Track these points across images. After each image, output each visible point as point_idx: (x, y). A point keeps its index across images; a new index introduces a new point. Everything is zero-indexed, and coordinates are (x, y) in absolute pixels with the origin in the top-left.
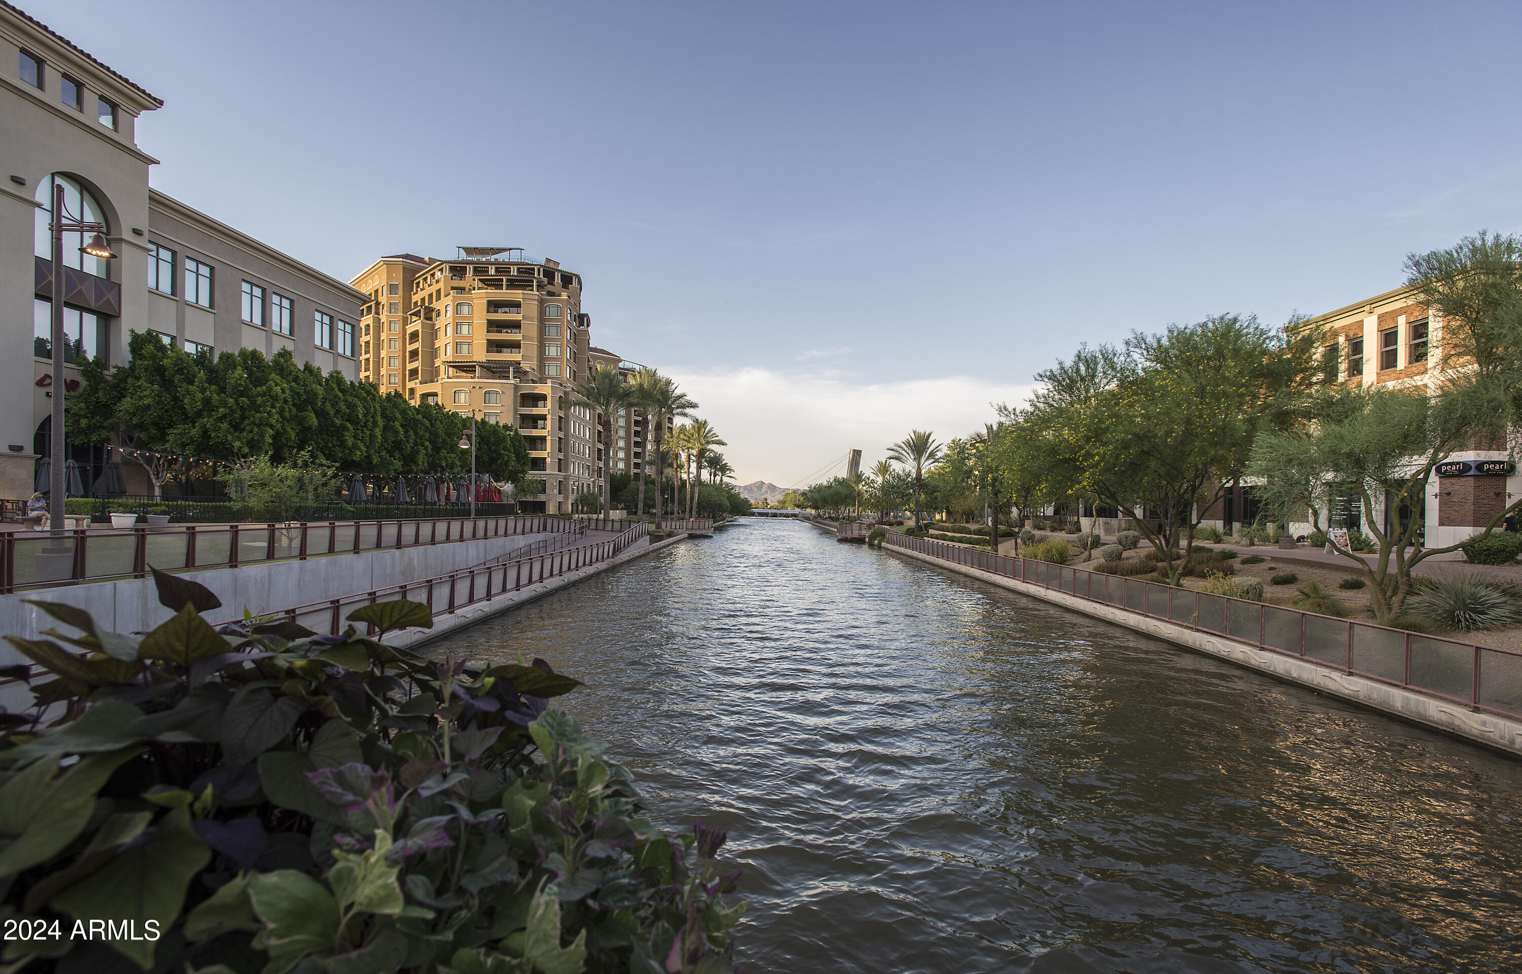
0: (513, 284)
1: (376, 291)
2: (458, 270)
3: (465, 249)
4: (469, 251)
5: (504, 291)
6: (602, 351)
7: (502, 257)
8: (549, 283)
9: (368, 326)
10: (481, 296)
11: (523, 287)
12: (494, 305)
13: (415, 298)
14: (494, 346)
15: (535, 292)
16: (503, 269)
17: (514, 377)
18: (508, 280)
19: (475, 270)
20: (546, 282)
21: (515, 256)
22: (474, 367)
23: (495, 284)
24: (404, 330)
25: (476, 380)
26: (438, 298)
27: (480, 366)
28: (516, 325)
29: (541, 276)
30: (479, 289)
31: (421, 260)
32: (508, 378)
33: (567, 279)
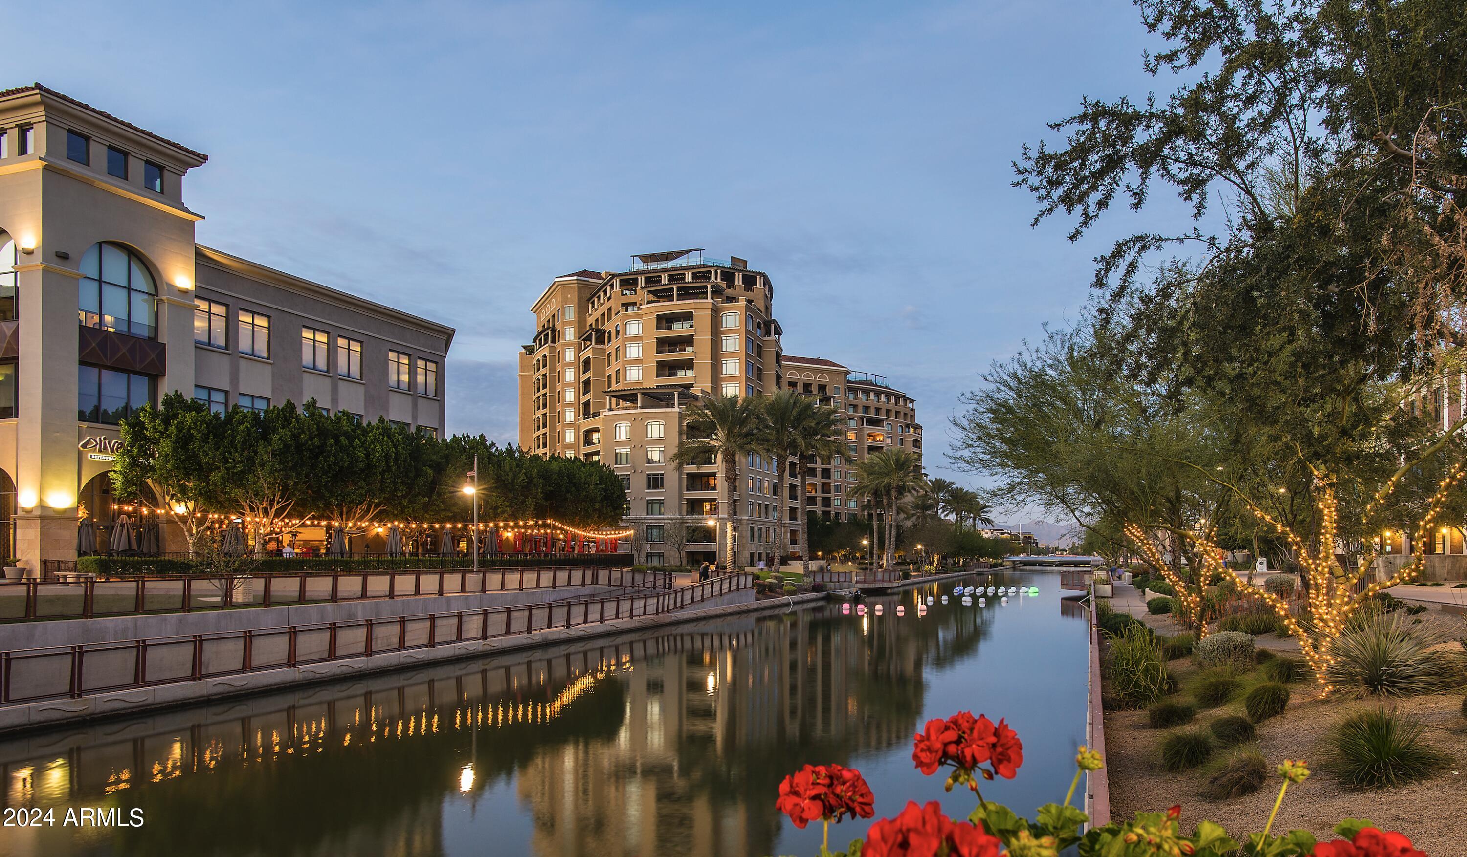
0: (686, 293)
1: (554, 316)
2: (629, 282)
3: (640, 256)
4: (646, 258)
5: (675, 302)
6: (826, 362)
7: (681, 262)
8: (729, 287)
9: (545, 356)
10: (652, 309)
11: (695, 296)
12: (665, 321)
13: (590, 320)
14: (666, 368)
15: (709, 300)
16: (676, 276)
17: (680, 404)
18: (679, 289)
19: (648, 281)
20: (724, 286)
21: (693, 260)
22: (636, 395)
23: (663, 295)
24: (579, 358)
25: (639, 411)
26: (609, 319)
27: (642, 394)
28: (688, 341)
29: (719, 280)
30: (649, 302)
31: (598, 275)
32: (673, 406)
33: (750, 280)
